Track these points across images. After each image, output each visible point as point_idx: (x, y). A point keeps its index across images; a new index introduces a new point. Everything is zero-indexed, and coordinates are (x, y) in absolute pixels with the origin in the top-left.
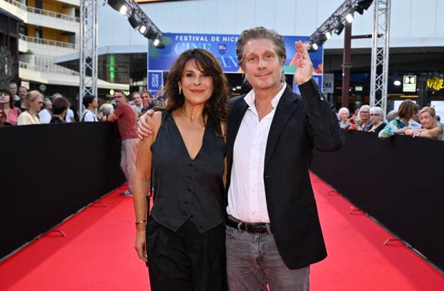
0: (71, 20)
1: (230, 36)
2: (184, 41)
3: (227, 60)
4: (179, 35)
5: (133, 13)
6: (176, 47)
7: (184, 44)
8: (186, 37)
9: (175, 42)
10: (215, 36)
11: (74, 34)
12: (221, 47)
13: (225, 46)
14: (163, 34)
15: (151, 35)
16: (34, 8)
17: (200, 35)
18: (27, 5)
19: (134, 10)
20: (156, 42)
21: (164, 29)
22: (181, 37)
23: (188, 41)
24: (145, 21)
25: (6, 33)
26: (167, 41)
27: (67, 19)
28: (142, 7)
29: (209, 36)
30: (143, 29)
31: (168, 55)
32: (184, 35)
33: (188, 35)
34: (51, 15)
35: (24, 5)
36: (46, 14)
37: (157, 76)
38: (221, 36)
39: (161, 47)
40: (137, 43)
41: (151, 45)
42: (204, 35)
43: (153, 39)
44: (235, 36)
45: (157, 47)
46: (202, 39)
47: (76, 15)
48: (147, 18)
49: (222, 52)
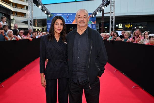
0: (25, 10)
1: (70, 13)
3: (69, 20)
4: (55, 13)
8: (57, 14)
10: (66, 13)
11: (26, 14)
12: (67, 17)
13: (68, 16)
15: (48, 14)
16: (14, 7)
17: (61, 13)
18: (12, 5)
19: (43, 7)
20: (49, 16)
21: (51, 12)
24: (46, 10)
25: (7, 14)
26: (52, 15)
27: (24, 9)
28: (45, 6)
29: (64, 14)
30: (45, 12)
34: (19, 8)
37: (49, 25)
38: (67, 14)
39: (50, 17)
40: (44, 16)
41: (48, 17)
42: (62, 13)
43: (48, 15)
44: (71, 13)
45: (49, 17)
46: (62, 14)
47: (26, 8)
48: (46, 9)
49: (68, 18)
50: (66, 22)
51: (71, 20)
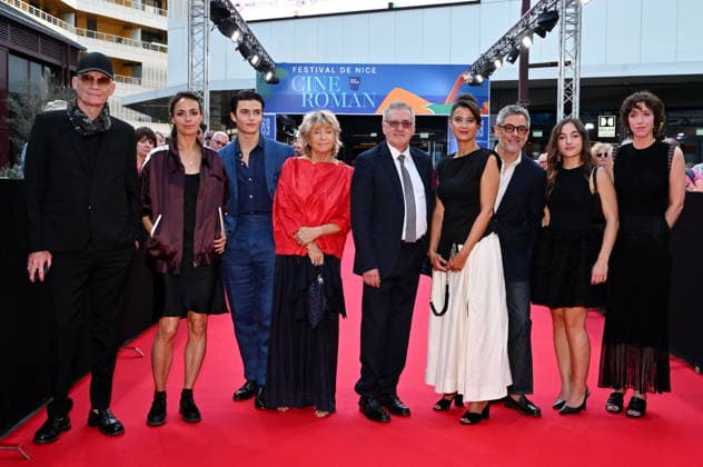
0: (136, 45)
1: (366, 66)
2: (303, 74)
3: (361, 98)
4: (298, 65)
5: (245, 39)
6: (293, 81)
7: (303, 78)
8: (306, 68)
9: (292, 75)
10: (346, 66)
11: (140, 64)
12: (353, 81)
13: (358, 79)
14: (276, 64)
15: (263, 67)
16: (85, 30)
17: (325, 66)
18: (76, 26)
20: (269, 76)
21: (277, 58)
22: (300, 69)
23: (309, 74)
24: (256, 48)
26: (281, 74)
27: (131, 45)
28: (250, 26)
29: (337, 67)
30: (255, 60)
31: (284, 93)
32: (303, 65)
33: (309, 65)
34: (109, 39)
35: (73, 26)
36: (102, 38)
37: (268, 120)
38: (353, 66)
39: (274, 81)
40: (243, 75)
41: (260, 80)
42: (330, 66)
43: (266, 72)
44: (371, 66)
45: (269, 82)
46: (328, 70)
47: (143, 39)
48: (259, 45)
49: (355, 87)
50: (347, 104)
51: (371, 97)
